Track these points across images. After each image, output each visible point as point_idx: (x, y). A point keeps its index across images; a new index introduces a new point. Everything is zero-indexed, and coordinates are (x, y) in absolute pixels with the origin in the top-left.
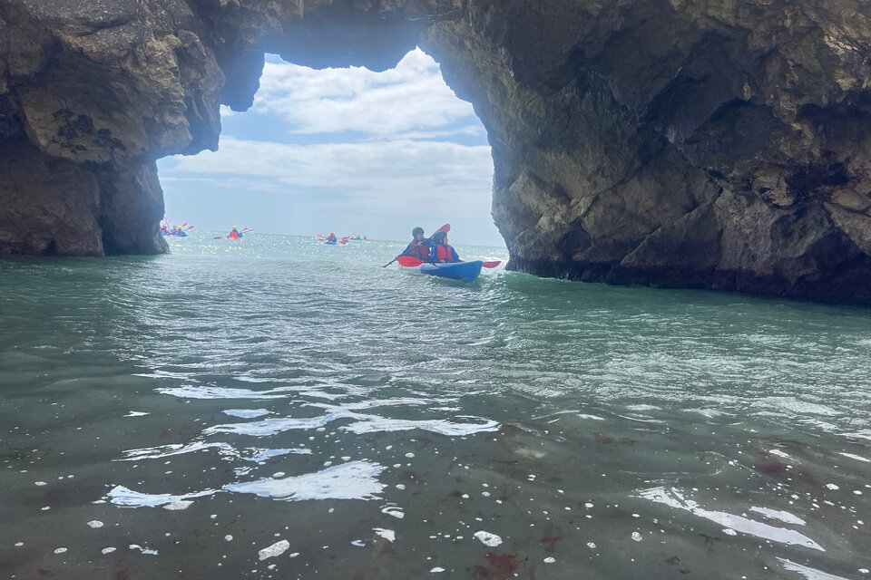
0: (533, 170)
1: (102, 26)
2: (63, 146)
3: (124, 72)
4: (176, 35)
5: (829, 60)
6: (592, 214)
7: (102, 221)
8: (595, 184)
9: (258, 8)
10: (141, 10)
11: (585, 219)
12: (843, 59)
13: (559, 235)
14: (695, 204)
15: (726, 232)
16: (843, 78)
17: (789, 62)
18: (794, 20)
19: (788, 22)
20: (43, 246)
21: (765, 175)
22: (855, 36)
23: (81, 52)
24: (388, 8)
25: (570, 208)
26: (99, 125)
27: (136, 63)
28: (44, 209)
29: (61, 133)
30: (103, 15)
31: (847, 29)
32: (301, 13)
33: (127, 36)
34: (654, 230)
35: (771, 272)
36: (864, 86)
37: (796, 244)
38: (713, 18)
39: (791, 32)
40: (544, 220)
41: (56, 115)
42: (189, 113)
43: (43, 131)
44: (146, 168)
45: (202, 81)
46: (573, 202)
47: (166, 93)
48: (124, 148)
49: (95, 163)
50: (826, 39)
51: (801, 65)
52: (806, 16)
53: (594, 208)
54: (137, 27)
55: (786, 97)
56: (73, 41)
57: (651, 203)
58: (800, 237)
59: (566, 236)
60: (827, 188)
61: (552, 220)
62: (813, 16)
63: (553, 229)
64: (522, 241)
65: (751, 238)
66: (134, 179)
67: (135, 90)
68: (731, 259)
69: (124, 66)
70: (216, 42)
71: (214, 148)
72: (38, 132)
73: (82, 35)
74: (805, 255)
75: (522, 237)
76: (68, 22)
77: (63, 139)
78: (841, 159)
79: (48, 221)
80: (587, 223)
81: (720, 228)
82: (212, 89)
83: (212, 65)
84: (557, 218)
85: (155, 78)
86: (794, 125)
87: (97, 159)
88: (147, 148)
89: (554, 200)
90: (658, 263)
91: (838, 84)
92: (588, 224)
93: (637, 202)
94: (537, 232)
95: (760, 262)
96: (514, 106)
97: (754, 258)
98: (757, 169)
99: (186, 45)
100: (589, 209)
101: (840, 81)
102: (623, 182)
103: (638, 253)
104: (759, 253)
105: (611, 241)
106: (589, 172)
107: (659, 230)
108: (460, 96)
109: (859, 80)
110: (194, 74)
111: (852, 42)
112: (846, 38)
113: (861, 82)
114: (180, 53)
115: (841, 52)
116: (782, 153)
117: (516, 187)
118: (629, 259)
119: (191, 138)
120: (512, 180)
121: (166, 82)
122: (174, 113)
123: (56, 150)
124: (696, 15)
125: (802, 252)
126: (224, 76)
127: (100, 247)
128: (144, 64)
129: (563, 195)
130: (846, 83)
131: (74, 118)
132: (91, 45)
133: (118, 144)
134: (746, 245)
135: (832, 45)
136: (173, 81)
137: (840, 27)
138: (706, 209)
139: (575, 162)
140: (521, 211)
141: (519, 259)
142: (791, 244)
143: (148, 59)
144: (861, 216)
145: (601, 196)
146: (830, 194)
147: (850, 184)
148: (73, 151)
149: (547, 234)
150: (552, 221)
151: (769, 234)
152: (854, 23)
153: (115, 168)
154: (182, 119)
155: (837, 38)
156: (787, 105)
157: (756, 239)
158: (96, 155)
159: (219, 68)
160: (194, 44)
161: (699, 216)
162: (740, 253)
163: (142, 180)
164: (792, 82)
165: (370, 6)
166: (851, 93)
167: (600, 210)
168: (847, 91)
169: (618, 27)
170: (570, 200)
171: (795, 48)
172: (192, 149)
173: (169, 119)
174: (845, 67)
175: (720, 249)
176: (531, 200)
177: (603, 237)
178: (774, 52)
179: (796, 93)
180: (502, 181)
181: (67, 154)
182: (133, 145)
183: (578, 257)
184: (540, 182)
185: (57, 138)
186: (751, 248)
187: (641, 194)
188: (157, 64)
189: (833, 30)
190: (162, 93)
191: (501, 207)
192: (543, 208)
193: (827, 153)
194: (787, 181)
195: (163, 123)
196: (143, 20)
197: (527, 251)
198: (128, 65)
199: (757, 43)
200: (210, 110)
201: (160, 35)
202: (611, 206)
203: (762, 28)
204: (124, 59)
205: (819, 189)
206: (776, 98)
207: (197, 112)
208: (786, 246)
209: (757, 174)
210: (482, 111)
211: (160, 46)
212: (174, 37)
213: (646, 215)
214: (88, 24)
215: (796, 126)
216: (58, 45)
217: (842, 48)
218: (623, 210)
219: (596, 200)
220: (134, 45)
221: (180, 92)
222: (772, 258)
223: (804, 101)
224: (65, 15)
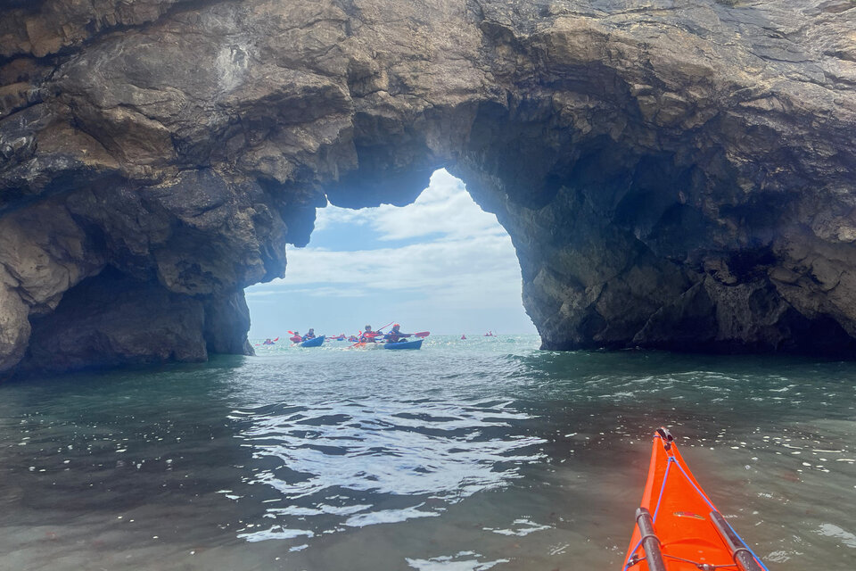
0: (551, 265)
1: (207, 209)
2: (182, 285)
3: (221, 236)
4: (253, 208)
5: (733, 172)
6: (603, 299)
7: (207, 335)
8: (603, 274)
9: (306, 181)
10: (231, 193)
11: (598, 304)
12: (741, 170)
13: (579, 320)
14: (691, 284)
15: (719, 307)
16: (745, 183)
17: (707, 174)
18: (704, 144)
19: (700, 145)
20: (166, 356)
21: (711, 260)
22: (748, 151)
23: (194, 227)
24: (400, 165)
25: (585, 295)
26: (205, 269)
27: (228, 229)
28: (168, 330)
29: (180, 277)
30: (207, 202)
31: (742, 147)
32: (337, 179)
33: (222, 213)
34: (657, 309)
35: (755, 340)
36: (762, 188)
37: (771, 314)
38: (644, 146)
39: (703, 151)
40: (564, 307)
41: (177, 265)
42: (263, 257)
43: (169, 277)
44: (238, 294)
45: (271, 234)
46: (587, 290)
47: (247, 246)
48: (221, 284)
49: (202, 294)
50: (727, 155)
51: (715, 176)
52: (711, 139)
53: (605, 294)
54: (228, 207)
55: (710, 200)
56: (189, 220)
57: (653, 287)
58: (774, 308)
59: (585, 320)
60: (761, 267)
61: (571, 306)
62: (716, 139)
63: (573, 315)
64: (549, 327)
65: (736, 311)
66: (228, 302)
67: (227, 246)
68: (726, 331)
69: (220, 232)
70: (280, 206)
71: (282, 276)
72: (166, 277)
73: (194, 216)
74: (778, 321)
75: (549, 323)
76: (186, 209)
77: (182, 281)
78: (765, 243)
79: (170, 337)
80: (600, 307)
81: (713, 304)
82: (279, 237)
83: (278, 221)
84: (575, 305)
85: (240, 237)
86: (719, 220)
87: (204, 292)
88: (236, 282)
89: (571, 290)
90: (664, 339)
91: (741, 189)
92: (602, 307)
93: (641, 286)
94: (560, 318)
95: (746, 330)
96: (529, 214)
97: (741, 328)
98: (702, 256)
99: (260, 213)
100: (600, 295)
101: (742, 186)
102: (626, 270)
103: (646, 330)
104: (744, 323)
105: (623, 322)
106: (596, 264)
107: (661, 309)
108: (485, 209)
109: (757, 185)
110: (265, 231)
111: (748, 156)
112: (742, 154)
113: (759, 186)
114: (256, 219)
115: (739, 164)
116: (716, 242)
117: (538, 280)
118: (639, 336)
119: (265, 271)
120: (536, 274)
121: (246, 239)
122: (253, 258)
123: (176, 288)
124: (631, 145)
125: (776, 320)
126: (286, 227)
127: (205, 355)
128: (233, 230)
129: (578, 284)
130: (747, 187)
131: (189, 266)
132: (200, 222)
133: (217, 281)
134: (735, 317)
135: (732, 160)
136: (251, 237)
137: (735, 145)
138: (699, 288)
139: (584, 256)
140: (546, 300)
141: (549, 343)
142: (768, 314)
143: (236, 226)
144: (794, 288)
145: (609, 283)
146: (766, 271)
147: (779, 263)
148: (188, 288)
149: (568, 319)
150: (571, 308)
151: (748, 306)
152: (746, 143)
153: (216, 296)
154: (259, 261)
155: (736, 155)
156: (710, 206)
157: (741, 311)
158: (204, 289)
159: (283, 222)
160: (264, 212)
161: (693, 295)
162: (730, 326)
163: (234, 302)
164: (711, 188)
165: (387, 165)
166: (753, 194)
167: (609, 295)
168: (749, 193)
169: (577, 157)
170: (585, 288)
171: (710, 162)
172: (266, 278)
173: (250, 262)
174: (744, 175)
175: (716, 323)
176: (552, 291)
177: (615, 319)
178: (694, 166)
179: (716, 196)
180: (528, 277)
181: (184, 290)
182: (227, 281)
183: (597, 337)
184: (557, 275)
185: (178, 280)
186: (739, 319)
187: (643, 279)
188: (241, 228)
189: (731, 149)
190: (245, 246)
191: (529, 298)
192: (563, 296)
193: (754, 240)
194: (728, 264)
195: (246, 265)
196: (232, 202)
197: (553, 336)
198: (223, 232)
199: (680, 161)
200: (278, 252)
201: (242, 209)
202: (619, 291)
203: (682, 150)
204: (221, 228)
205: (754, 268)
206: (703, 201)
207: (268, 254)
208: (763, 315)
209: (704, 260)
210: (503, 220)
211: (242, 216)
212: (251, 209)
213: (651, 297)
214: (199, 209)
215: (721, 221)
216: (181, 223)
217: (739, 162)
218: (630, 293)
219: (605, 287)
220: (226, 218)
221: (256, 243)
222: (753, 327)
223: (722, 202)
224: (185, 205)
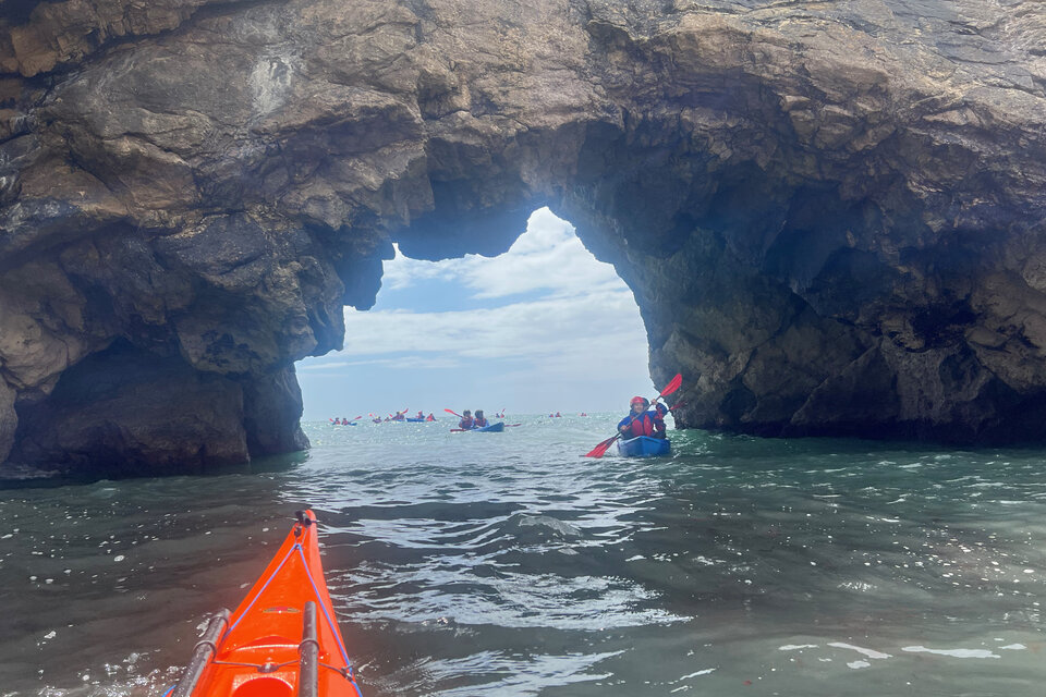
0: (684, 328)
1: (238, 264)
2: (210, 361)
3: (256, 298)
4: (298, 261)
5: (917, 205)
6: (752, 370)
7: (248, 425)
8: (751, 337)
9: (368, 226)
10: (270, 244)
11: (746, 375)
12: (928, 203)
13: (721, 396)
14: (862, 349)
15: (900, 378)
16: (933, 220)
17: (882, 208)
18: (878, 170)
19: (872, 172)
20: (195, 451)
21: (890, 319)
22: (936, 179)
23: (222, 287)
24: (488, 205)
25: (728, 365)
26: (239, 340)
27: (266, 289)
28: (196, 417)
29: (208, 351)
30: (238, 255)
31: (928, 173)
32: (407, 223)
33: (258, 269)
34: (821, 382)
35: (949, 420)
36: (955, 225)
37: (968, 386)
38: (799, 175)
39: (877, 179)
40: (703, 380)
41: (204, 336)
42: (312, 323)
43: (194, 351)
44: (285, 371)
45: (323, 294)
46: (730, 358)
47: (290, 310)
48: (259, 359)
49: (236, 373)
50: (909, 184)
51: (893, 211)
52: (888, 164)
53: (754, 363)
54: (265, 261)
55: (886, 242)
56: (215, 279)
57: (815, 353)
58: (972, 378)
59: (729, 395)
60: (956, 327)
61: (711, 379)
62: (894, 164)
63: (713, 390)
64: (683, 405)
65: (923, 383)
66: (273, 381)
67: (266, 311)
68: (910, 410)
69: (255, 293)
70: (334, 258)
71: (339, 348)
72: (190, 352)
73: (222, 274)
74: (978, 397)
75: (683, 401)
76: (212, 265)
77: (210, 356)
78: (961, 297)
79: (199, 427)
80: (748, 380)
81: (892, 375)
82: (333, 298)
83: (331, 278)
84: (716, 377)
85: (280, 299)
86: (900, 268)
87: (238, 370)
89: (710, 358)
90: (831, 419)
91: (928, 227)
92: (751, 380)
93: (800, 353)
94: (697, 393)
95: (937, 407)
96: (655, 264)
97: (930, 405)
98: (879, 314)
99: (306, 268)
100: (748, 365)
101: (930, 223)
102: (780, 332)
103: (807, 408)
104: (934, 398)
105: (779, 398)
106: (742, 325)
107: (826, 382)
108: (600, 258)
109: (948, 221)
110: (314, 290)
111: (936, 185)
112: (927, 182)
113: (952, 222)
114: (301, 275)
115: (925, 195)
116: (897, 296)
117: (669, 346)
118: (799, 416)
119: (316, 343)
120: (665, 339)
121: (289, 302)
122: (299, 326)
123: (205, 366)
124: (783, 174)
125: (975, 395)
126: (343, 285)
128: (272, 290)
129: (719, 351)
130: (936, 224)
131: (218, 337)
132: (229, 281)
133: (255, 355)
134: (922, 392)
135: (915, 190)
136: (296, 299)
137: (918, 171)
138: (874, 355)
139: (726, 315)
142: (964, 386)
143: (275, 285)
144: (1000, 353)
145: (758, 349)
146: (962, 332)
147: (979, 321)
148: (218, 365)
149: (708, 395)
150: (711, 381)
151: (938, 376)
152: (933, 167)
153: (254, 375)
154: (308, 329)
155: (920, 183)
156: (888, 249)
157: (929, 383)
158: (238, 366)
159: (338, 279)
160: (313, 266)
161: (867, 363)
162: (916, 402)
163: (280, 381)
164: (888, 227)
165: (471, 205)
166: (943, 234)
167: (759, 365)
168: (939, 232)
169: (715, 190)
170: (727, 356)
171: (886, 194)
172: (319, 351)
173: (295, 331)
174: (932, 208)
175: (898, 398)
176: (687, 359)
177: (768, 394)
178: (866, 199)
179: (894, 236)
180: (656, 343)
181: (213, 367)
182: (266, 354)
183: (745, 418)
184: (693, 340)
185: (206, 355)
186: (927, 394)
187: (801, 343)
188: (282, 288)
189: (914, 175)
190: (287, 311)
191: (658, 369)
192: (702, 367)
193: (946, 292)
194: (913, 324)
195: (290, 335)
196: (271, 255)
197: (689, 416)
198: (259, 293)
199: (847, 193)
200: (332, 317)
201: (284, 263)
202: (771, 359)
203: (849, 179)
204: (256, 288)
205: (947, 328)
206: (878, 243)
207: (319, 321)
208: (959, 388)
209: (881, 318)
210: (622, 273)
211: (284, 272)
212: (296, 263)
213: (813, 367)
214: (227, 264)
215: (903, 269)
216: (205, 283)
217: (924, 192)
218: (786, 362)
219: (754, 354)
220: (263, 276)
221: (302, 307)
222: (948, 403)
223: (904, 244)
224: (210, 260)
